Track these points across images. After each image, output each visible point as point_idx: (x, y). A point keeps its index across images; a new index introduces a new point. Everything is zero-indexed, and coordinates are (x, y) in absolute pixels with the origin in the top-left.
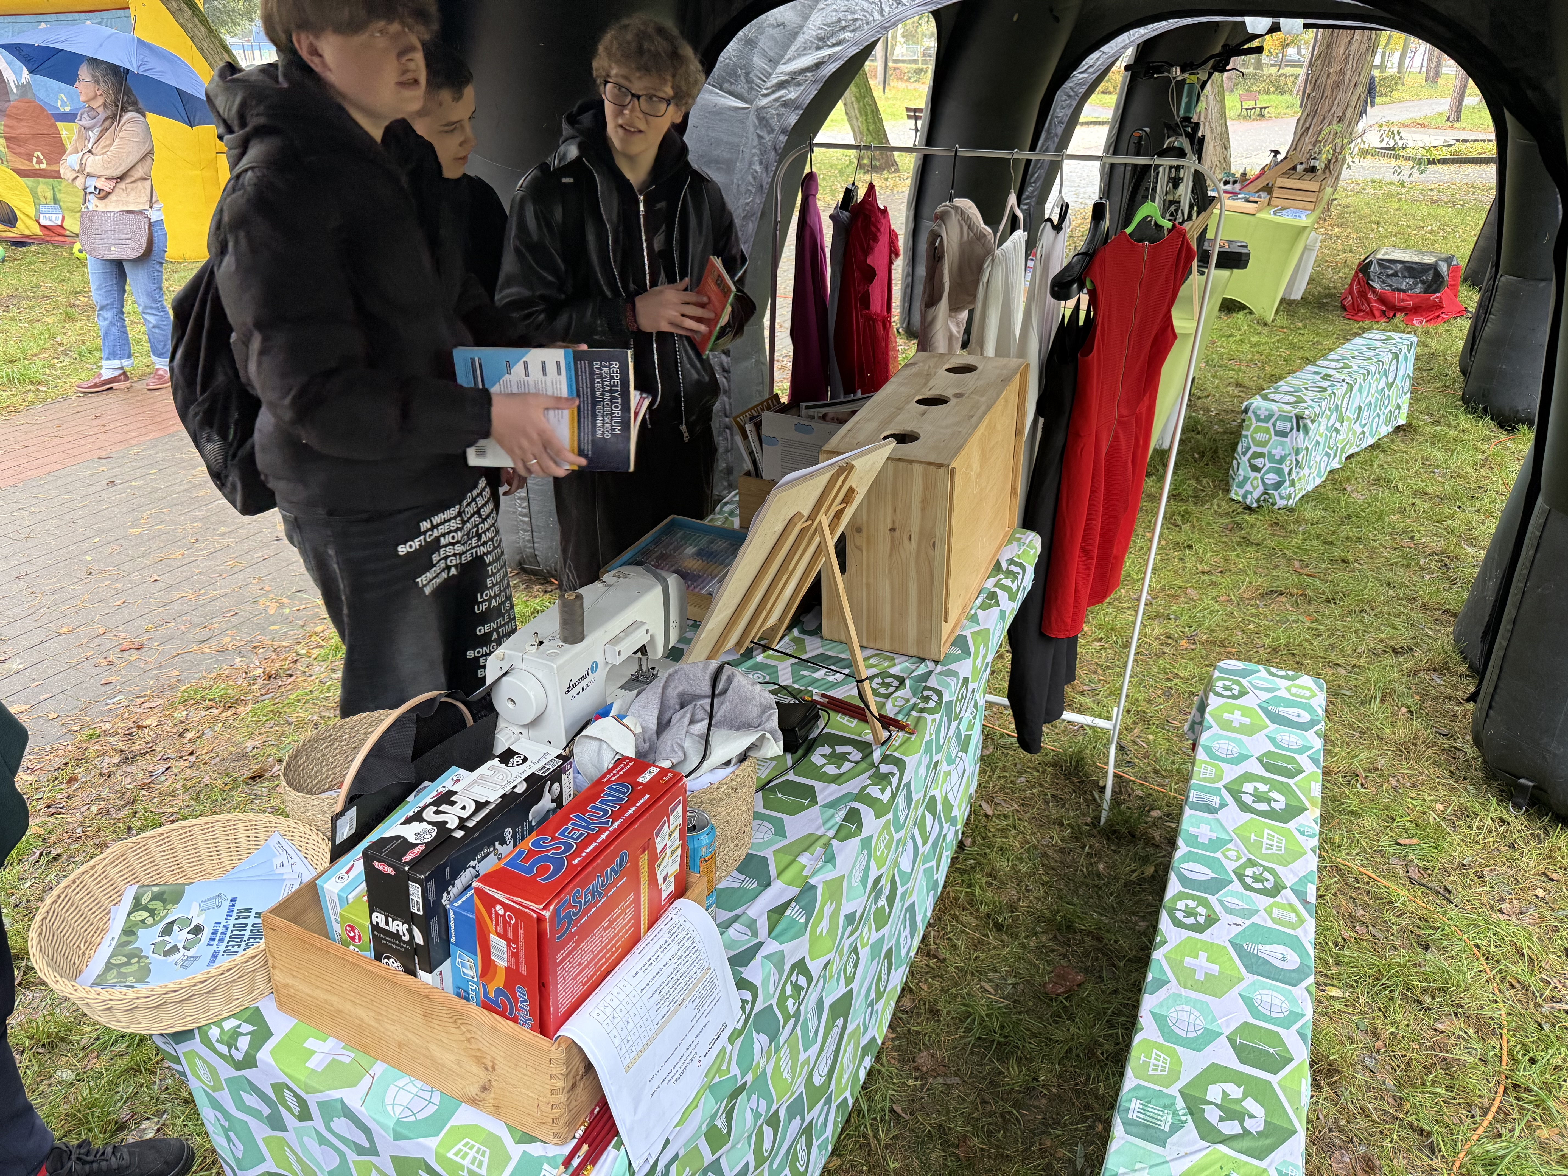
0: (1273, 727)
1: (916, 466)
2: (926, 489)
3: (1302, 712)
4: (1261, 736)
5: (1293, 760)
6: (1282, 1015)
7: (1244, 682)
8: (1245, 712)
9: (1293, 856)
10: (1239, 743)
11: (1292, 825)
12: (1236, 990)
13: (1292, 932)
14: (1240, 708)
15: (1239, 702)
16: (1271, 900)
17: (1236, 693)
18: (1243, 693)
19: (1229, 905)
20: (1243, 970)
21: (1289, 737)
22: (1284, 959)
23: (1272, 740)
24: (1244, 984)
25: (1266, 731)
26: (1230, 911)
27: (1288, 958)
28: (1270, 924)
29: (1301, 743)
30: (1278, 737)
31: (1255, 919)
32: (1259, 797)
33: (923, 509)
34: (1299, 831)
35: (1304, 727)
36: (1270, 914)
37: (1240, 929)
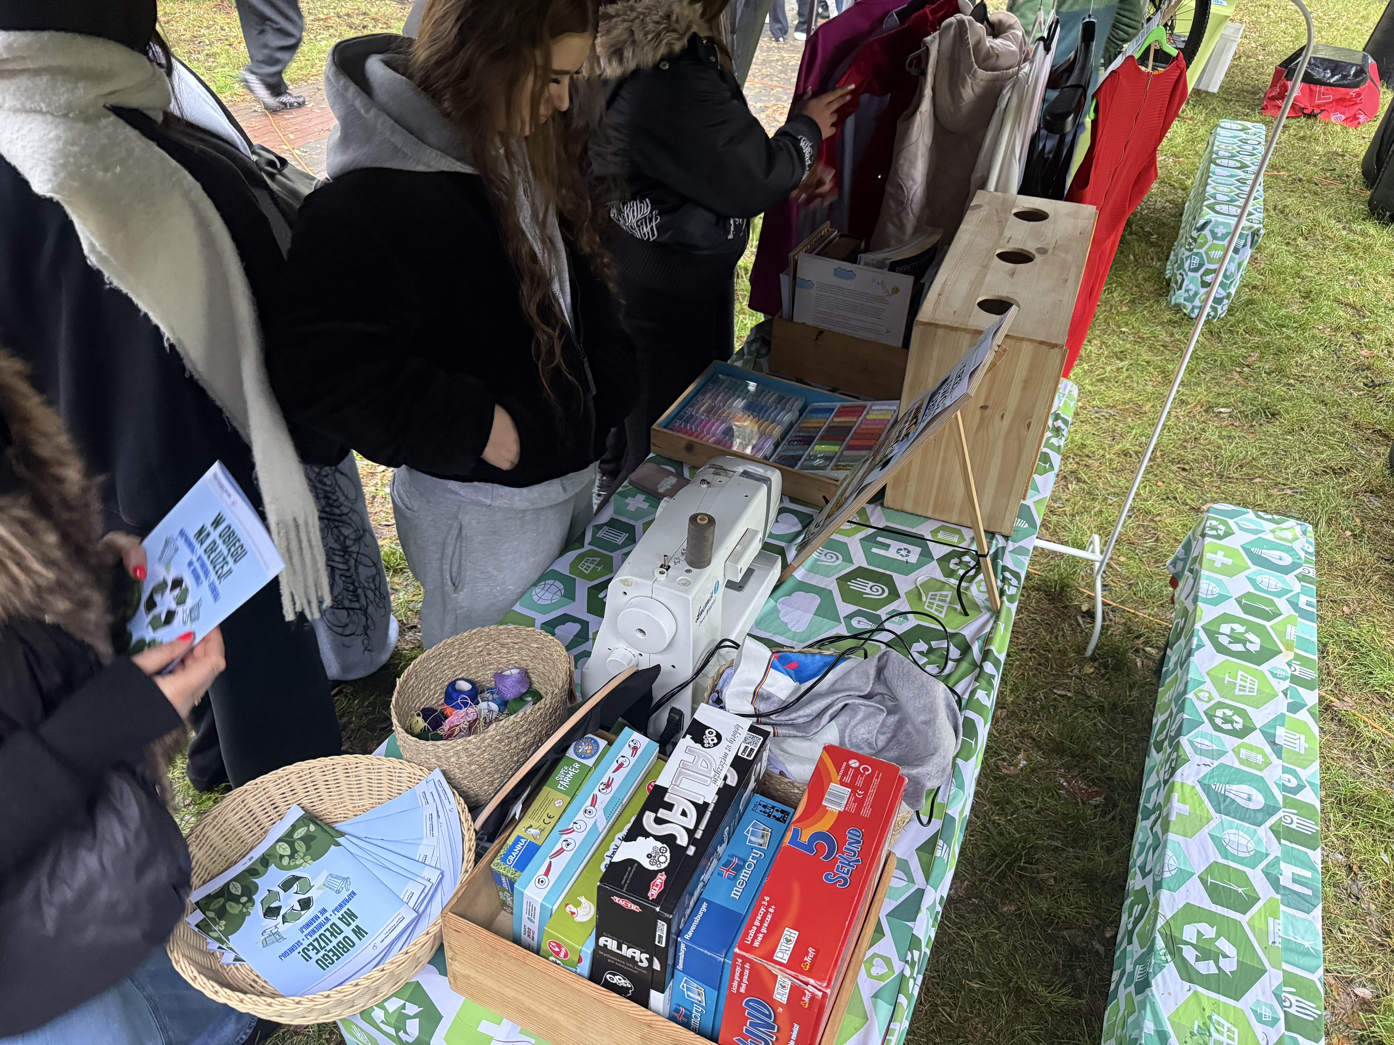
0: (1254, 568)
1: (1025, 344)
2: (1032, 368)
3: (1284, 555)
4: (1242, 576)
5: (1272, 603)
6: (1248, 855)
7: (1231, 522)
8: (1229, 552)
9: (1265, 698)
10: (1220, 583)
11: (1265, 667)
12: (1206, 830)
13: (1258, 773)
14: (1223, 548)
15: (1223, 542)
16: (1240, 741)
17: (1221, 533)
18: (1228, 534)
19: (1199, 746)
20: (1212, 811)
21: (1270, 580)
22: (1249, 799)
23: (1252, 581)
24: (1213, 824)
25: (1246, 573)
26: (1201, 752)
27: (1254, 798)
28: (1237, 765)
29: (1280, 585)
30: (1259, 579)
31: (1223, 760)
32: (1235, 639)
33: (1024, 389)
34: (1272, 673)
35: (1285, 570)
36: (1237, 754)
37: (1209, 769)
